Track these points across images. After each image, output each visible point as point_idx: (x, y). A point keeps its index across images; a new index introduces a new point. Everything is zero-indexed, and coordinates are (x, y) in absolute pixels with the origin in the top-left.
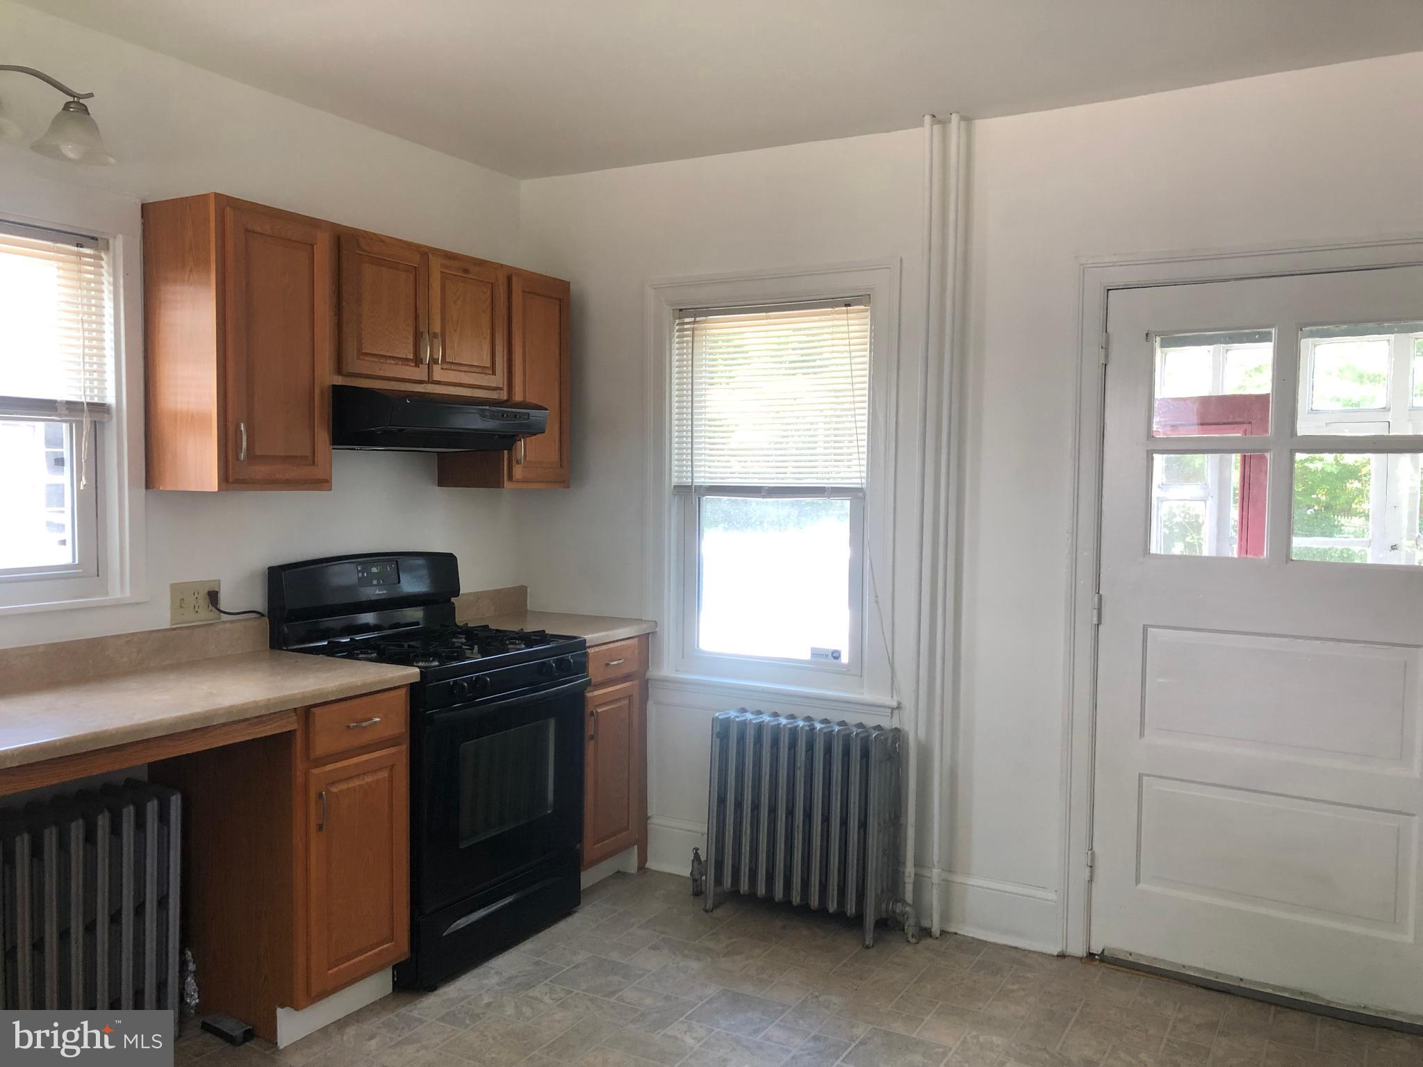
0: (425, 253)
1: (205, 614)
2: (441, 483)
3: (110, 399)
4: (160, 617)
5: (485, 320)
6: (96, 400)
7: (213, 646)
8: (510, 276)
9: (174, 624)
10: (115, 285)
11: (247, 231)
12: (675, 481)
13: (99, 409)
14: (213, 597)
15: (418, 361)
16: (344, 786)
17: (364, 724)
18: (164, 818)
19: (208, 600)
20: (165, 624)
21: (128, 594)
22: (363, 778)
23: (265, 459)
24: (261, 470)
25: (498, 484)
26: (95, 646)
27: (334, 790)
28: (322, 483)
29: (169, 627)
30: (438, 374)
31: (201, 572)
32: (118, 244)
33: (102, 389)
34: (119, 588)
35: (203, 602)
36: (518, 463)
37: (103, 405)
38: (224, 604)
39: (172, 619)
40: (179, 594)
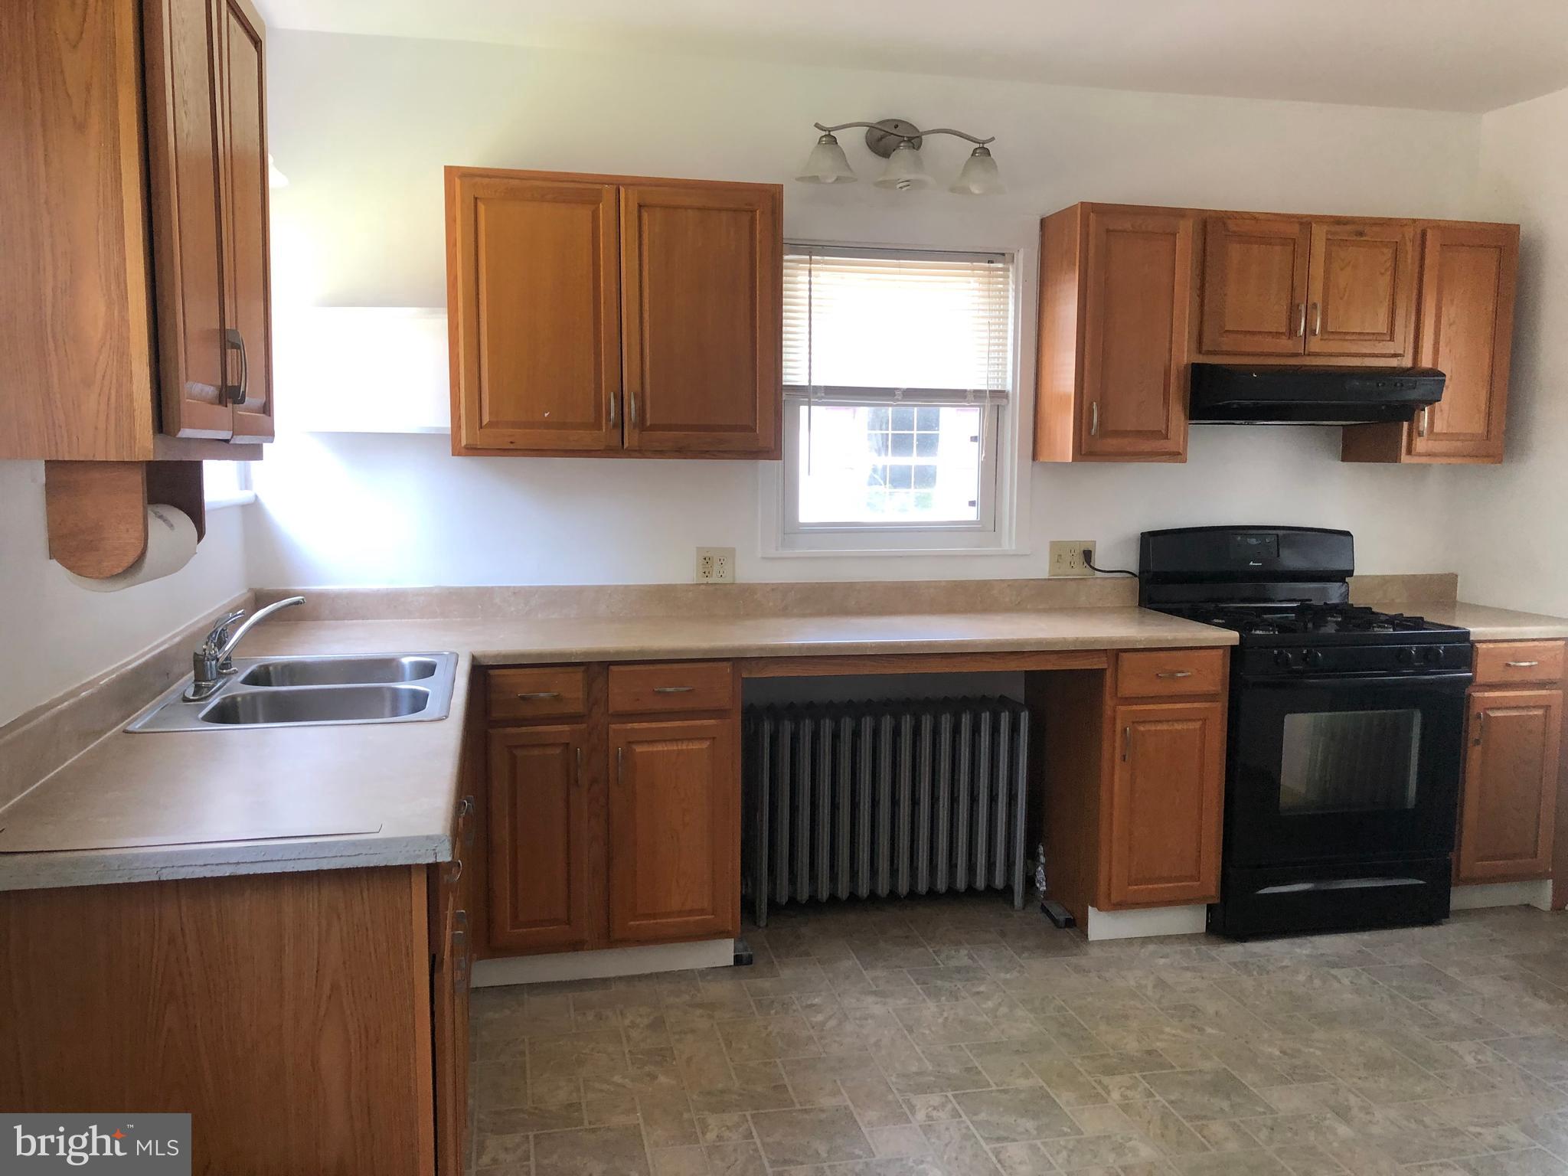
0: (1306, 223)
1: (1079, 569)
2: (1345, 458)
3: (1009, 387)
4: (1040, 568)
5: (1384, 281)
6: (1000, 388)
7: (1084, 598)
8: (1423, 231)
9: (1051, 576)
10: (1016, 291)
11: (1108, 231)
13: (998, 395)
14: (1088, 555)
15: (1292, 332)
16: (1153, 728)
17: (1179, 675)
18: (1014, 729)
19: (1082, 556)
20: (1044, 574)
21: (1014, 548)
22: (1173, 725)
23: (1117, 434)
24: (1113, 443)
25: (1395, 458)
26: (984, 586)
27: (1142, 728)
28: (1177, 456)
29: (1047, 577)
30: (1315, 345)
31: (1080, 533)
32: (1020, 257)
33: (1005, 379)
34: (1009, 544)
35: (1079, 559)
36: (1420, 436)
37: (1003, 392)
38: (1099, 562)
39: (1050, 571)
40: (1058, 551)
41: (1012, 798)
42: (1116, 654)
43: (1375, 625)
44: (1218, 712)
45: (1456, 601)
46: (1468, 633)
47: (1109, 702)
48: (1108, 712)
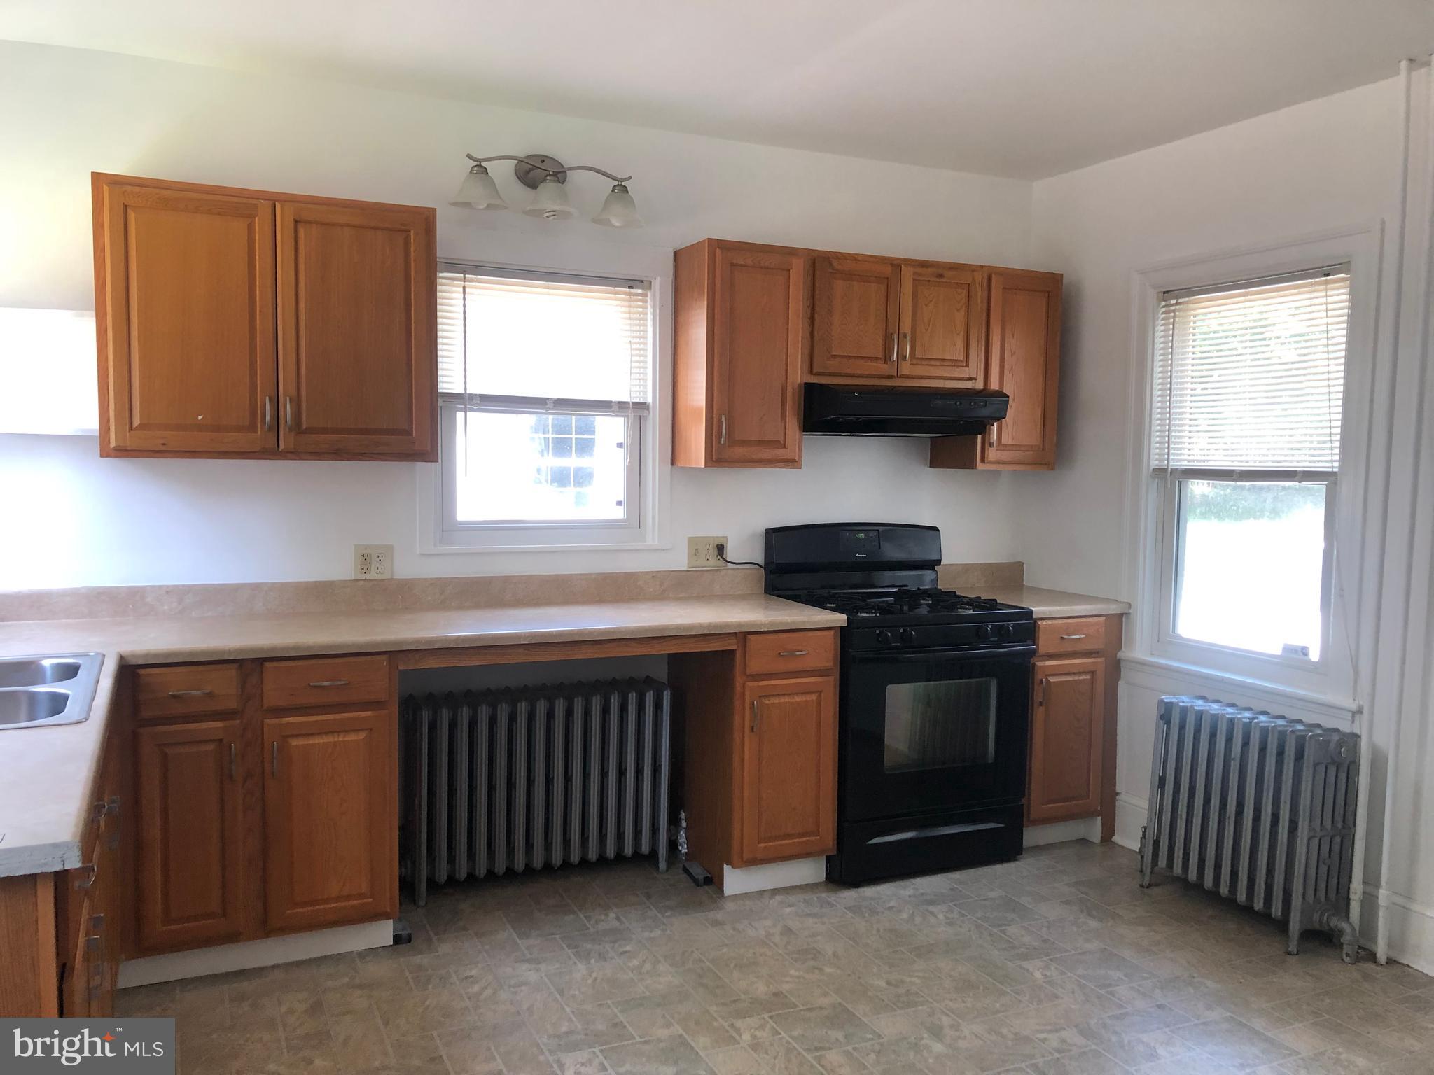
0: (896, 265)
1: (714, 562)
2: (933, 464)
3: (649, 400)
4: (679, 560)
5: (960, 316)
6: (642, 401)
7: (718, 587)
8: (990, 275)
9: (690, 568)
10: (654, 314)
11: (732, 265)
12: (1154, 463)
13: (641, 406)
14: (721, 549)
15: (887, 357)
16: (776, 700)
17: (798, 653)
18: (658, 706)
19: (716, 552)
20: (683, 567)
21: (657, 542)
22: (793, 698)
23: (743, 443)
24: (740, 451)
25: (970, 465)
26: (630, 577)
27: (767, 702)
28: (793, 463)
29: (685, 569)
30: (906, 369)
31: (713, 529)
32: (657, 284)
33: (645, 393)
34: (652, 540)
35: (713, 552)
36: (991, 446)
37: (645, 403)
38: (730, 554)
39: (688, 564)
40: (695, 546)
41: (656, 770)
42: (744, 636)
43: (959, 607)
44: (829, 686)
45: (1023, 585)
46: (1032, 612)
47: (739, 681)
48: (738, 688)
